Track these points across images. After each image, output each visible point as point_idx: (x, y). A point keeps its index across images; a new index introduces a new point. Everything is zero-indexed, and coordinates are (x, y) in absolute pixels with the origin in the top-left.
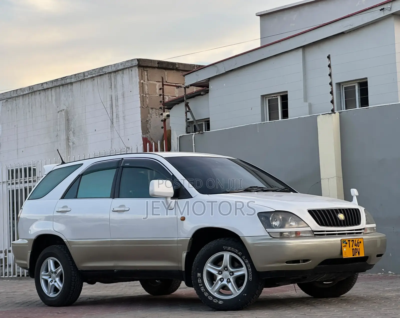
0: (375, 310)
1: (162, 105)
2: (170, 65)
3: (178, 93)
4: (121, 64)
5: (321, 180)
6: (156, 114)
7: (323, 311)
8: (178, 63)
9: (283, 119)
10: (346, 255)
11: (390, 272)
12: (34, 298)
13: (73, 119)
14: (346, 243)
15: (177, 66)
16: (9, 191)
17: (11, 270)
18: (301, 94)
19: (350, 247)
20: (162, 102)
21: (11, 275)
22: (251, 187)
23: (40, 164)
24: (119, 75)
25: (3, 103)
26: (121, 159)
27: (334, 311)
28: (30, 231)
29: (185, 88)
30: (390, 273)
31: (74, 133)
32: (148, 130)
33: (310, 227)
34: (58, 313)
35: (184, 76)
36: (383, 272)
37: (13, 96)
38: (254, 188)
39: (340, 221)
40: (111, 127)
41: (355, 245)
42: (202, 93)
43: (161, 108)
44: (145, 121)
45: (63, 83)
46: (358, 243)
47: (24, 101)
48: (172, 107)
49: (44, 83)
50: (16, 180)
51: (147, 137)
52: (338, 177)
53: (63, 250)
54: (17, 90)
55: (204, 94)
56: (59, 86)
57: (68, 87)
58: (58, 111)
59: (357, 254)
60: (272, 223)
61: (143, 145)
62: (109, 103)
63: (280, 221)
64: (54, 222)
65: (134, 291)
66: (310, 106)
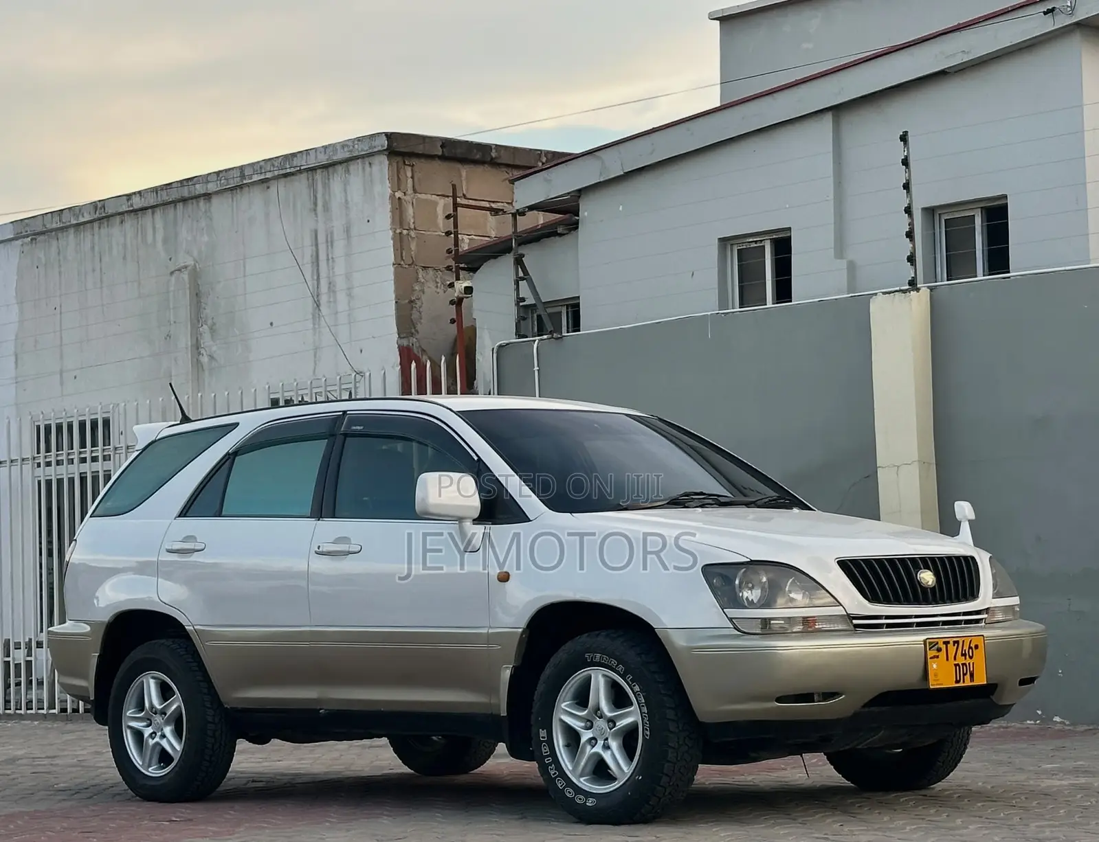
0: (1012, 827)
1: (454, 259)
2: (475, 151)
3: (495, 228)
4: (344, 145)
5: (878, 469)
6: (437, 283)
7: (876, 830)
8: (496, 145)
9: (777, 303)
10: (938, 680)
11: (1057, 719)
12: (108, 775)
13: (211, 292)
14: (939, 650)
15: (494, 154)
16: (39, 483)
17: (42, 693)
18: (828, 237)
19: (947, 659)
20: (453, 252)
21: (43, 709)
22: (686, 495)
23: (122, 411)
24: (335, 175)
25: (22, 245)
26: (341, 413)
27: (905, 829)
28: (98, 601)
29: (514, 215)
30: (1058, 721)
31: (212, 330)
32: (415, 328)
33: (842, 605)
34: (171, 821)
35: (512, 182)
36: (1039, 717)
37: (49, 226)
38: (694, 497)
39: (924, 589)
40: (314, 316)
41: (962, 655)
42: (560, 230)
43: (449, 268)
44: (407, 301)
45: (186, 194)
46: (971, 651)
47: (80, 240)
48: (480, 267)
49: (134, 193)
50: (57, 455)
51: (411, 345)
52: (922, 462)
53: (182, 653)
54: (62, 210)
55: (565, 232)
56: (174, 203)
57: (198, 205)
58: (169, 272)
59: (968, 677)
60: (741, 594)
61: (401, 368)
62: (309, 252)
63: (763, 589)
64: (159, 580)
65: (372, 762)
66: (852, 267)
